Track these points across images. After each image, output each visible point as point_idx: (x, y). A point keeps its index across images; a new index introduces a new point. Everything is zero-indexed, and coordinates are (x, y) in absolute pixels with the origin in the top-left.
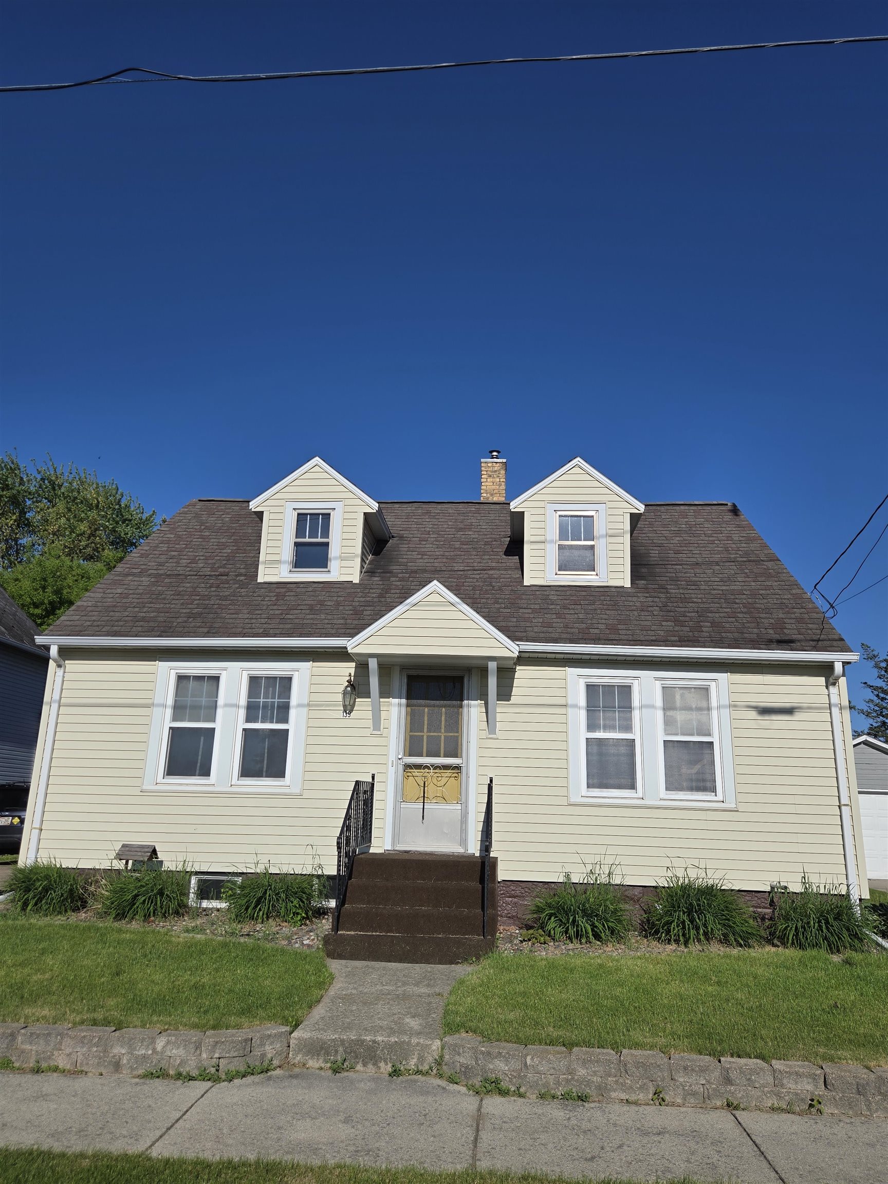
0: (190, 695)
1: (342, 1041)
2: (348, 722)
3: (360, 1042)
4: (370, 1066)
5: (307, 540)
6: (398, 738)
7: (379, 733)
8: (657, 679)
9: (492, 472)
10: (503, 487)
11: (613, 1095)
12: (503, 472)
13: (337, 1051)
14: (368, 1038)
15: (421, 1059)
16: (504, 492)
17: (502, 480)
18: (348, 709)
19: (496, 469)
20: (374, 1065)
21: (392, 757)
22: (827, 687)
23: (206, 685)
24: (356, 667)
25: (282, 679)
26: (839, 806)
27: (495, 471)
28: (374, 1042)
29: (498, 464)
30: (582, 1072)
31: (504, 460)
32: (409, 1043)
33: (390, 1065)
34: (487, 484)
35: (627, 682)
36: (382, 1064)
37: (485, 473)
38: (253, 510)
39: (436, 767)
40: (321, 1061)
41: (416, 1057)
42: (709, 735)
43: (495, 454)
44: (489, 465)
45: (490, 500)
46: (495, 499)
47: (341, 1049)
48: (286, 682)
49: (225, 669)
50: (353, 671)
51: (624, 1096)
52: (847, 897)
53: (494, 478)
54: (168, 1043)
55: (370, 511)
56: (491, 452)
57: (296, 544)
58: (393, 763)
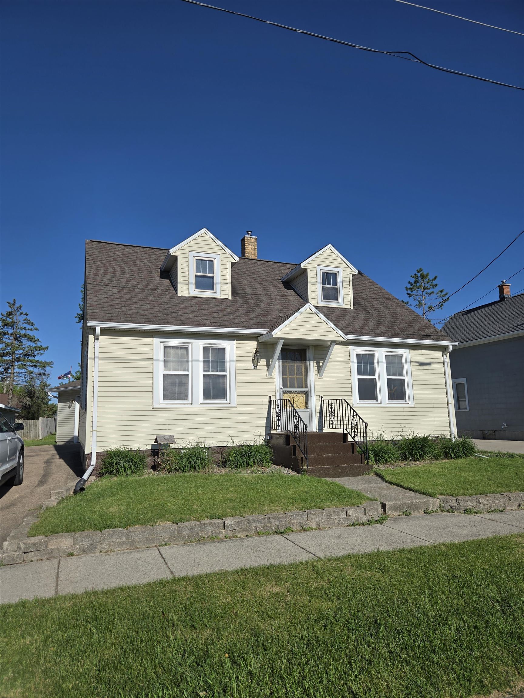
0: (172, 357)
1: (405, 503)
2: (255, 371)
3: (412, 503)
4: (416, 512)
5: (201, 274)
6: (279, 378)
7: (271, 376)
8: (384, 352)
9: (251, 242)
10: (256, 251)
11: (508, 508)
12: (256, 243)
13: (403, 508)
14: (414, 501)
15: (434, 507)
16: (257, 254)
17: (255, 248)
18: (255, 365)
19: (252, 241)
20: (417, 511)
21: (278, 388)
22: (442, 356)
23: (180, 352)
24: (257, 344)
25: (220, 349)
26: (447, 404)
27: (252, 243)
28: (417, 502)
29: (253, 239)
30: (496, 502)
31: (257, 237)
32: (429, 501)
33: (423, 510)
34: (248, 249)
35: (371, 353)
36: (420, 511)
37: (247, 243)
38: (171, 255)
39: (295, 392)
40: (398, 513)
41: (431, 506)
42: (402, 376)
43: (250, 233)
44: (249, 239)
45: (250, 258)
46: (253, 257)
47: (405, 507)
48: (223, 350)
49: (191, 343)
50: (255, 346)
51: (511, 508)
52: (451, 439)
53: (251, 246)
54: (353, 511)
55: (234, 261)
56: (248, 232)
57: (197, 276)
58: (278, 391)
